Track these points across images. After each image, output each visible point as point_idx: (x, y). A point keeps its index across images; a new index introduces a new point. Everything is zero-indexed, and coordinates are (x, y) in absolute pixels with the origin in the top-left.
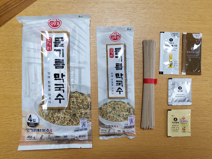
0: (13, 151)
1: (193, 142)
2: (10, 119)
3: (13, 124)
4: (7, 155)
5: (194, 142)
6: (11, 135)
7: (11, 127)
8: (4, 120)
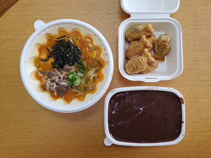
0: (29, 128)
1: (207, 111)
2: (25, 98)
3: (28, 102)
4: (24, 132)
5: (209, 111)
6: (27, 112)
7: (27, 105)
8: (19, 98)
